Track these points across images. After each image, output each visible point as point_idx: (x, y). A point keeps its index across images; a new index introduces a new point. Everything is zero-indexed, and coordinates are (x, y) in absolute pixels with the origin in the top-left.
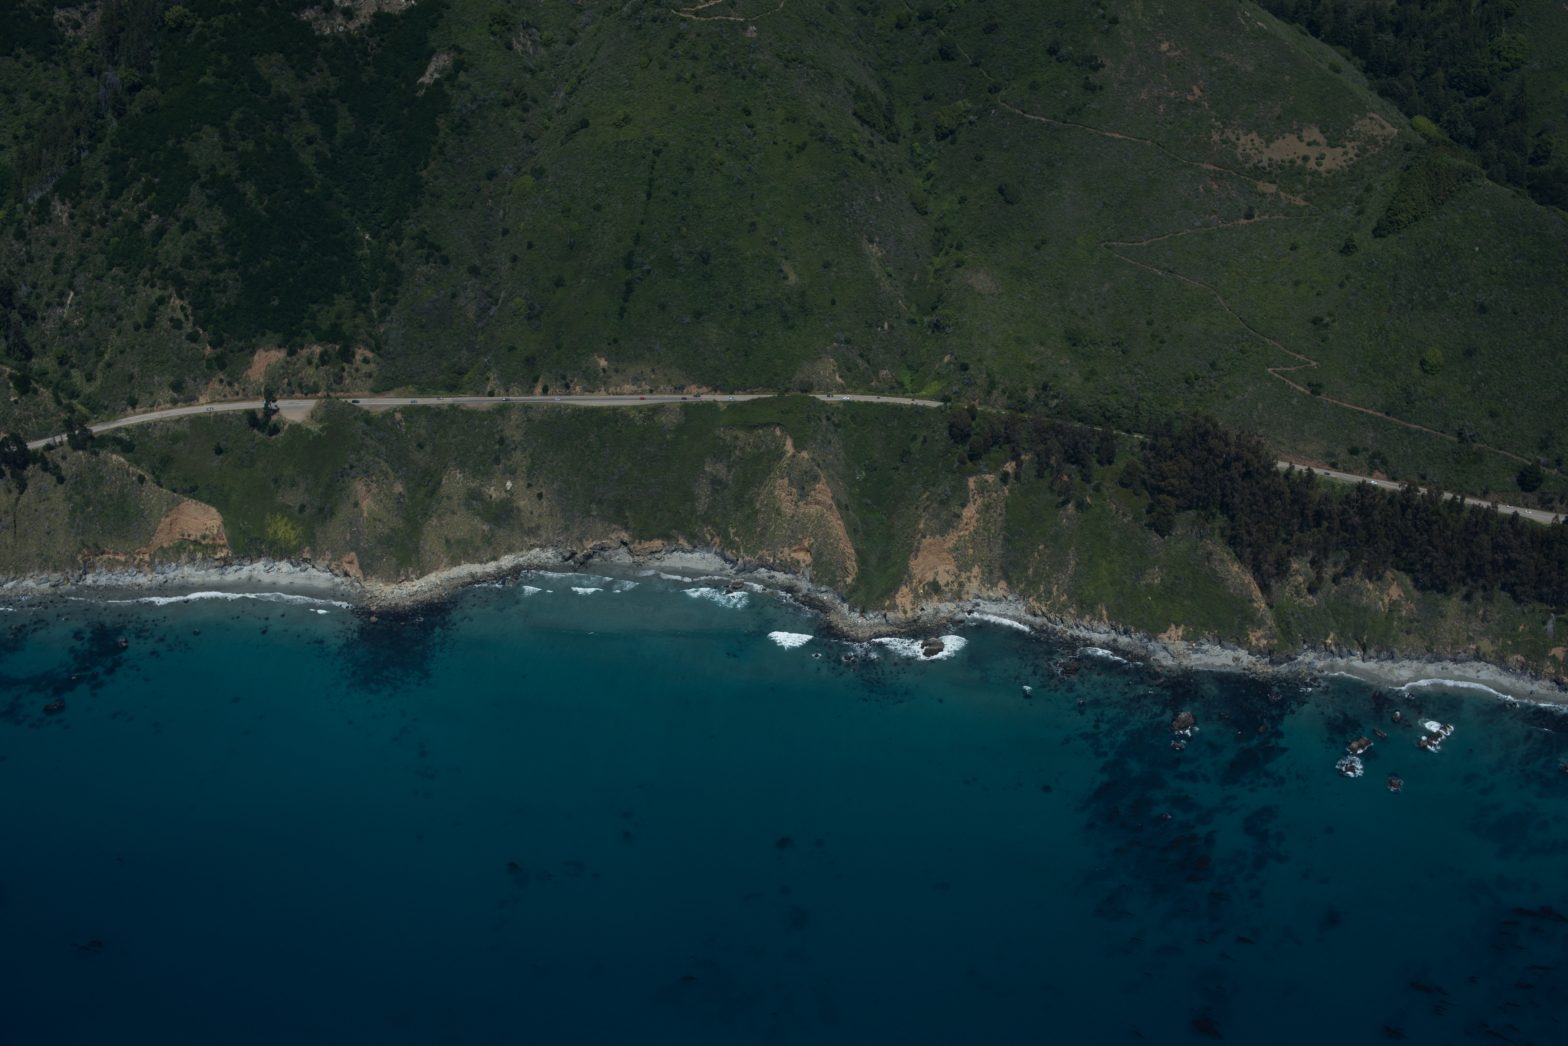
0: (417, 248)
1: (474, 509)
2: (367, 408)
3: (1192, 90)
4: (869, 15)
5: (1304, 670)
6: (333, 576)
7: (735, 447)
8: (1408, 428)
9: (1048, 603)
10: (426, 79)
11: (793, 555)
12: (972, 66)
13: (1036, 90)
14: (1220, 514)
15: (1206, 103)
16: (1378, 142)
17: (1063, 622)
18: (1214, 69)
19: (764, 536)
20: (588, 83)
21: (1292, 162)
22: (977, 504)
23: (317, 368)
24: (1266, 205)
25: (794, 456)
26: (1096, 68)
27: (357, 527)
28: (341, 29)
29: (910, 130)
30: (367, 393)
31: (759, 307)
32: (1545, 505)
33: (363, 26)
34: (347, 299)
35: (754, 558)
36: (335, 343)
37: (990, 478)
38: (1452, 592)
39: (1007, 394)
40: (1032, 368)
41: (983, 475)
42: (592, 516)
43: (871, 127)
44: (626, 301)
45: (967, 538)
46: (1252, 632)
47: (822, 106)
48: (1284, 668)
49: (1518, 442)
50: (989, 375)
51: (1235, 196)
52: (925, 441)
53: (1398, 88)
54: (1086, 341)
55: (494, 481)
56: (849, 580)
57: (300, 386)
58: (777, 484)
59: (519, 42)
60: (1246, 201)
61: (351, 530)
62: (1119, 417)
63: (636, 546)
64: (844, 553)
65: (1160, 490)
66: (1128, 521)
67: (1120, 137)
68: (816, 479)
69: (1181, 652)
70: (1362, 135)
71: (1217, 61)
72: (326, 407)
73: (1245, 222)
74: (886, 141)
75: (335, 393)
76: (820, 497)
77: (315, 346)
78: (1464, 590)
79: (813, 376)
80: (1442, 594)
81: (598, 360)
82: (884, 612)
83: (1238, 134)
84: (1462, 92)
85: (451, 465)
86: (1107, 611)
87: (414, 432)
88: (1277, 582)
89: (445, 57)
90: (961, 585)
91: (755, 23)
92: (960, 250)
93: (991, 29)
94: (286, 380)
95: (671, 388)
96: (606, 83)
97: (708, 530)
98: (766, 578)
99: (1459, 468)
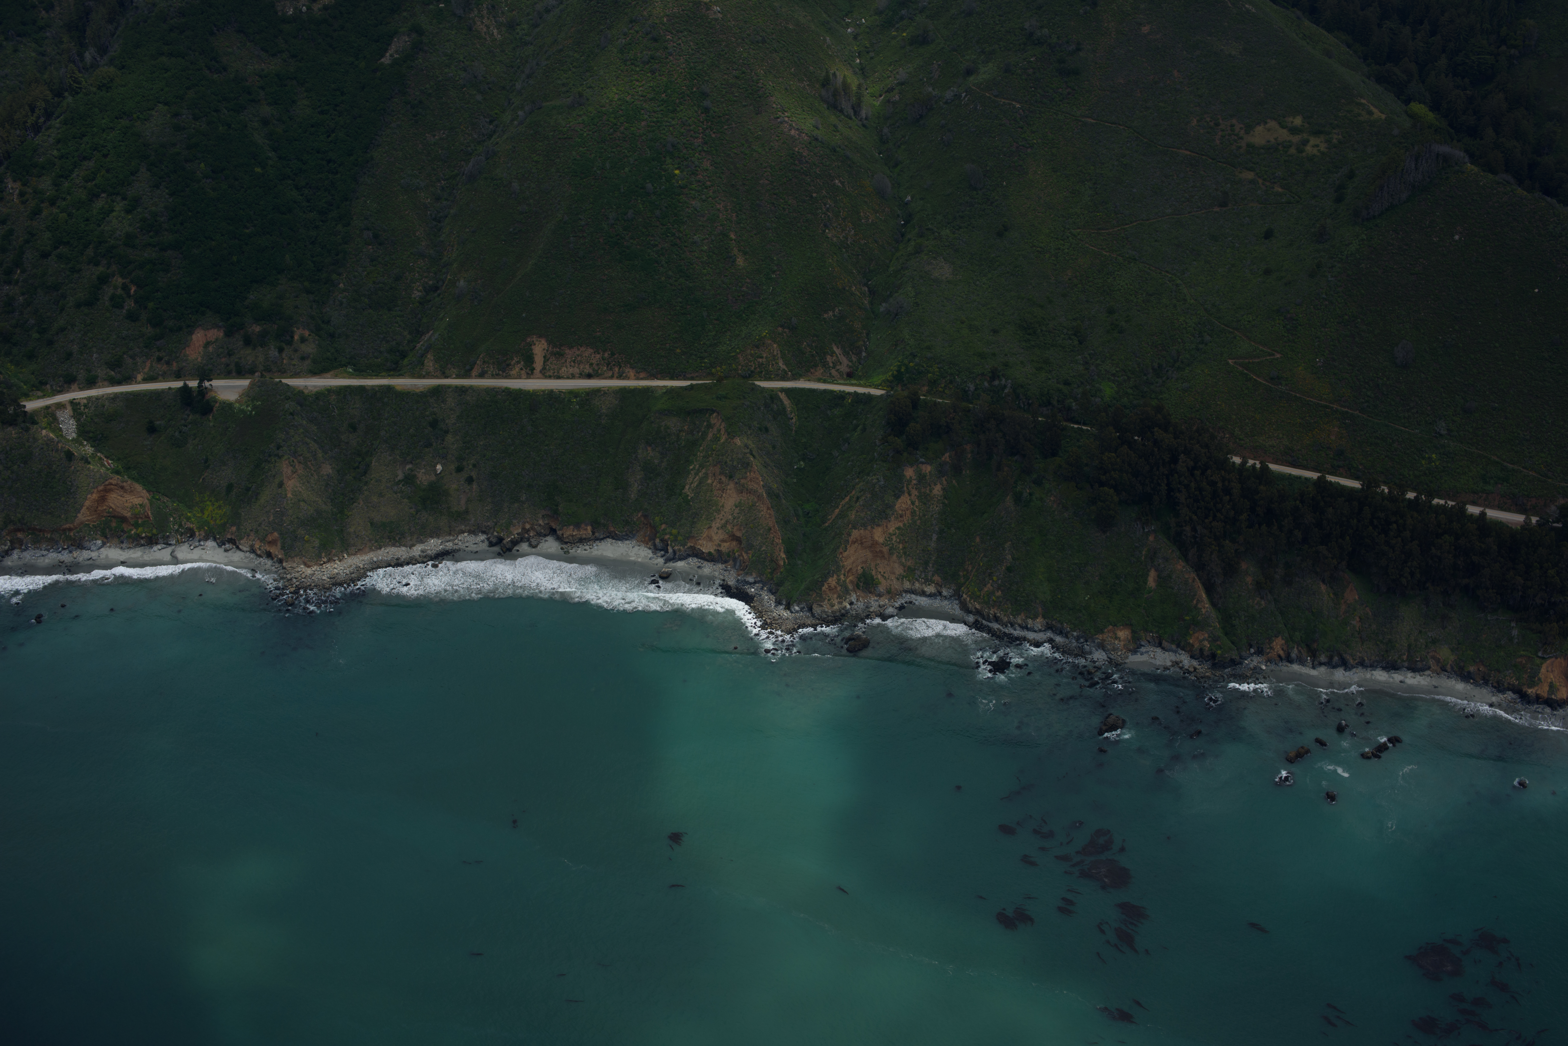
0: (364, 229)
1: (402, 492)
2: (302, 388)
3: (1173, 75)
7: (670, 433)
10: (386, 60)
11: (724, 544)
13: (1010, 73)
14: (1166, 509)
15: (1186, 88)
16: (1364, 128)
17: (997, 620)
18: (1197, 53)
19: (695, 524)
21: (1272, 148)
22: (912, 495)
23: (255, 348)
24: (1243, 192)
25: (726, 443)
26: (1072, 52)
27: (281, 508)
28: (305, 9)
30: (304, 373)
32: (1519, 506)
33: (326, 7)
34: (290, 279)
35: (684, 546)
36: (274, 323)
37: (927, 469)
38: (1410, 596)
40: (982, 356)
41: (920, 466)
42: (521, 501)
45: (901, 530)
46: (1194, 633)
51: (1209, 183)
52: (864, 430)
53: (1397, 75)
54: (1041, 330)
55: (424, 464)
56: (778, 572)
57: (237, 366)
58: (709, 472)
60: (1220, 188)
61: (274, 510)
62: (1069, 408)
63: (565, 533)
64: (773, 543)
65: (1102, 484)
66: (1069, 515)
67: (1094, 121)
68: (748, 466)
70: (1348, 121)
71: (1200, 45)
72: (259, 387)
73: (1219, 209)
75: (273, 373)
76: (751, 486)
77: (254, 326)
78: (1424, 595)
79: (756, 362)
80: (1400, 600)
81: (537, 343)
82: (809, 605)
83: (1217, 120)
84: (1467, 80)
85: (381, 448)
86: (1042, 608)
87: (348, 413)
88: (1224, 583)
89: (406, 38)
92: (921, 237)
93: (968, 12)
94: (224, 360)
95: (611, 373)
96: (565, 65)
97: (639, 518)
98: (695, 568)
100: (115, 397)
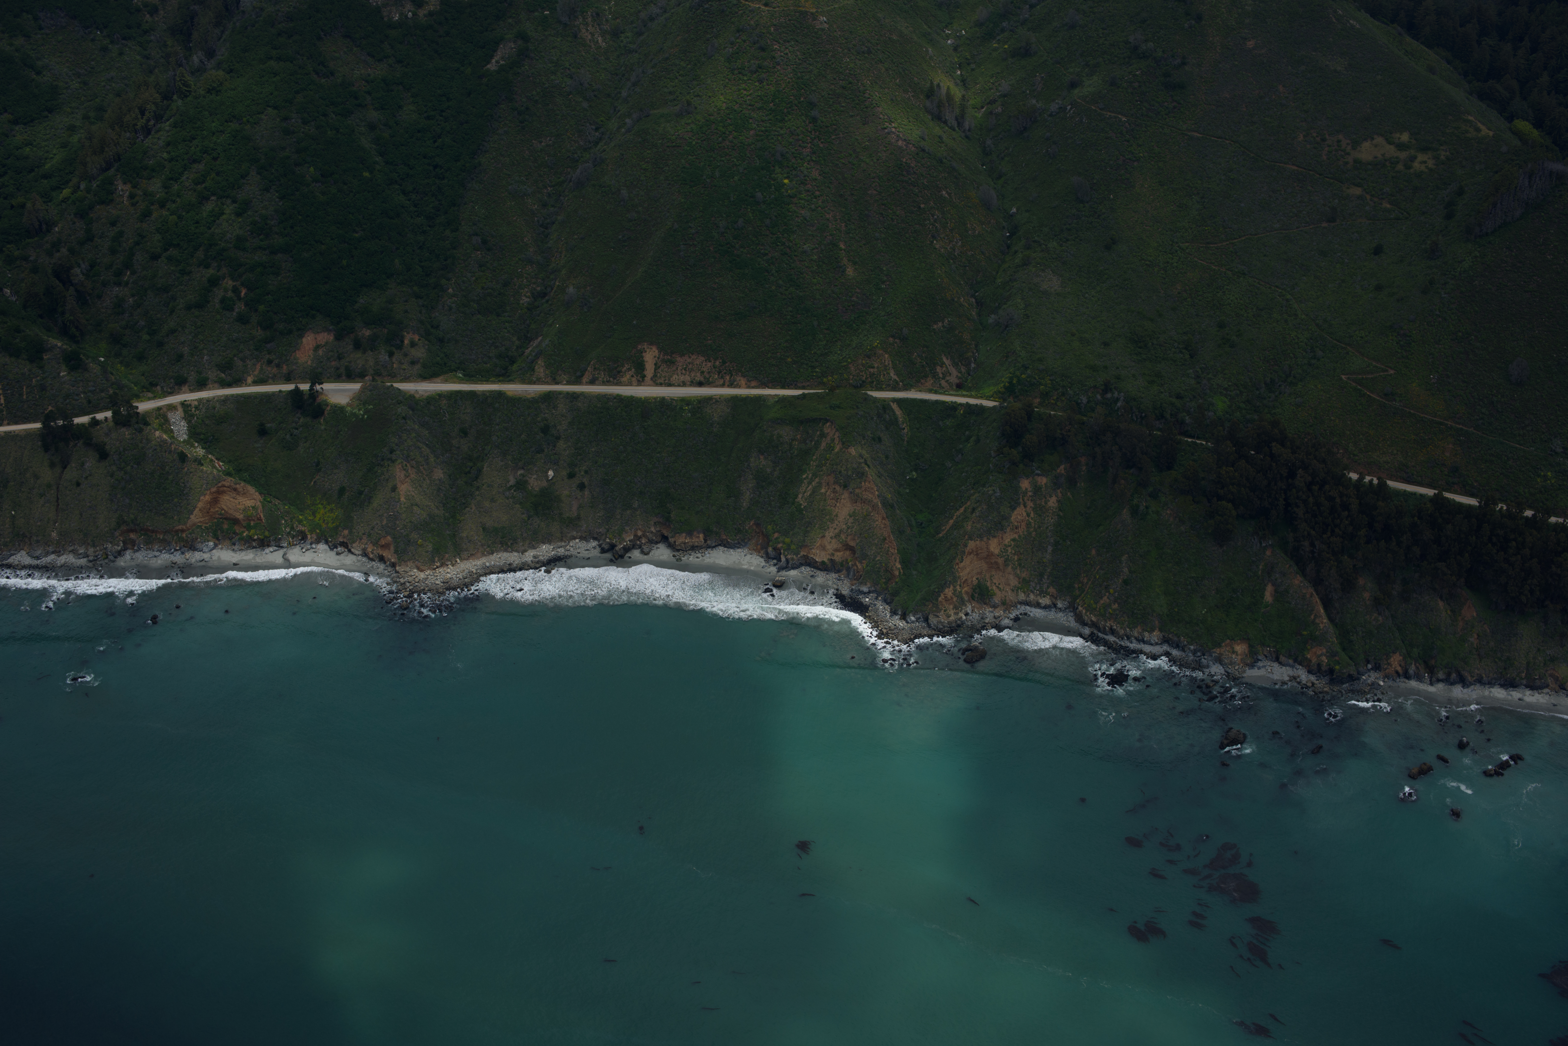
1: (516, 499)
2: (412, 393)
6: (368, 561)
7: (782, 442)
10: (492, 66)
11: (836, 554)
13: (1114, 86)
15: (1292, 103)
16: (1472, 145)
18: (1302, 68)
19: (808, 534)
21: (1380, 164)
22: (1028, 507)
23: (365, 351)
24: (1351, 208)
25: (840, 452)
26: (1177, 66)
27: (394, 512)
28: (410, 15)
30: (414, 378)
33: (431, 13)
35: (797, 555)
36: (384, 327)
37: (1043, 481)
38: (1529, 615)
40: (1094, 369)
41: (1036, 478)
42: (633, 508)
43: (942, 123)
45: (1016, 542)
46: (1312, 648)
51: (1317, 198)
52: (978, 441)
53: (1499, 92)
54: (1152, 343)
55: (535, 470)
56: (893, 582)
57: (347, 369)
58: (823, 481)
59: (588, 31)
60: (1328, 204)
61: (387, 514)
62: (1182, 422)
63: (677, 540)
64: (888, 554)
65: (1219, 498)
67: (1200, 136)
68: (863, 476)
70: (1455, 138)
71: (1305, 60)
72: (371, 391)
73: (1327, 224)
75: (384, 377)
76: (867, 495)
77: (364, 329)
78: (1542, 612)
80: (1519, 617)
81: (648, 350)
82: (925, 615)
83: (1324, 135)
85: (493, 453)
86: (1159, 621)
87: (459, 418)
88: (1342, 598)
89: (512, 45)
91: (825, 15)
92: (1028, 248)
94: (334, 364)
95: (723, 381)
96: (672, 73)
97: (751, 526)
98: (808, 577)
100: (226, 399)
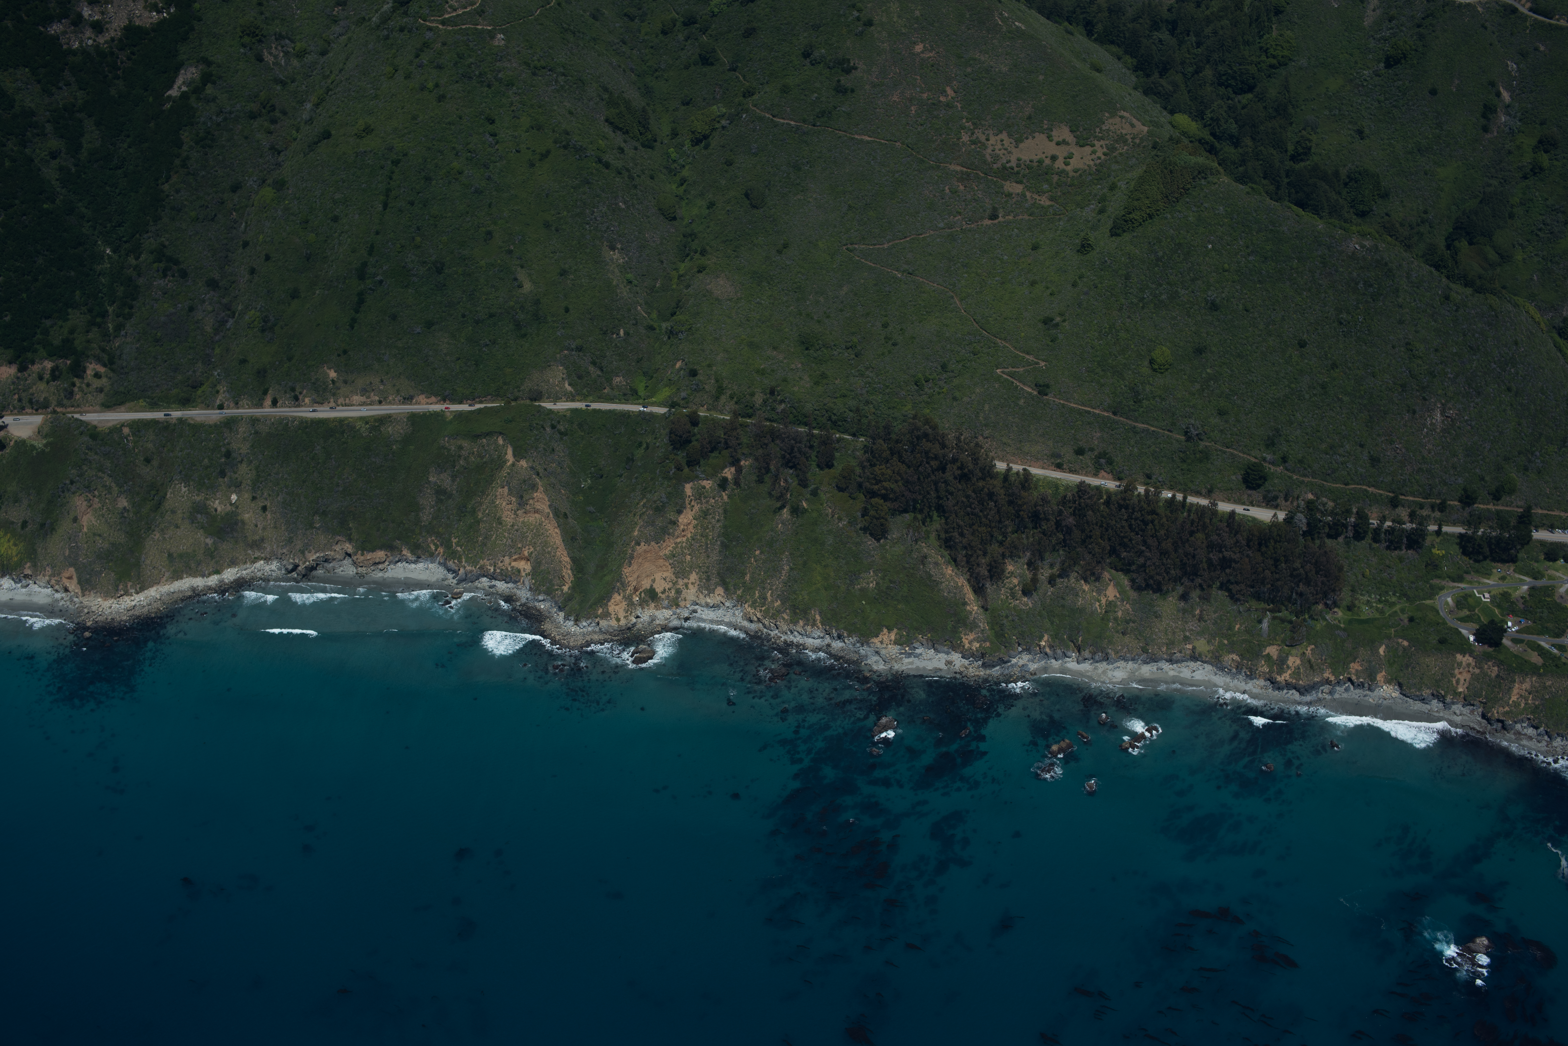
0: (154, 262)
1: (198, 523)
2: (95, 423)
3: (945, 91)
4: (636, 21)
5: (1017, 673)
6: (53, 592)
7: (460, 456)
8: (1135, 427)
9: (763, 609)
10: (174, 92)
11: (513, 564)
12: (729, 70)
13: (786, 93)
14: (938, 516)
15: (958, 104)
16: (1127, 140)
17: (777, 628)
18: (969, 70)
19: (485, 545)
20: (335, 94)
21: (1040, 162)
22: (694, 510)
23: (48, 383)
24: (1012, 205)
25: (513, 465)
26: (848, 71)
27: (76, 542)
28: (90, 42)
29: (668, 136)
30: (98, 408)
31: (491, 316)
32: (1270, 502)
33: (113, 39)
34: (81, 313)
35: (475, 567)
36: (67, 358)
37: (707, 484)
38: (1167, 592)
39: (735, 399)
40: (762, 372)
41: (700, 482)
42: (315, 527)
43: (624, 133)
44: (357, 312)
45: (684, 544)
46: (965, 635)
47: (571, 113)
48: (996, 671)
49: (1245, 440)
50: (717, 381)
51: (980, 196)
52: (647, 448)
53: (1162, 86)
54: (818, 344)
55: (219, 495)
56: (566, 588)
57: (31, 402)
58: (498, 493)
59: (271, 54)
60: (991, 202)
61: (69, 545)
62: (845, 421)
63: (359, 558)
64: (560, 562)
65: (873, 494)
66: (844, 525)
67: (870, 139)
68: (534, 487)
69: (894, 657)
70: (1111, 134)
71: (971, 62)
72: (52, 423)
73: (990, 222)
74: (640, 147)
75: (66, 408)
76: (538, 506)
77: (46, 362)
78: (1180, 590)
79: (543, 384)
80: (1158, 595)
81: (328, 371)
82: (597, 620)
83: (988, 135)
84: (1230, 90)
85: (176, 479)
86: (820, 616)
87: (142, 446)
88: (993, 584)
89: (193, 70)
90: (679, 592)
91: (503, 32)
92: (704, 255)
93: (750, 33)
94: (16, 396)
95: (400, 398)
96: (353, 94)
97: (433, 541)
98: (487, 588)
99: (1185, 466)
